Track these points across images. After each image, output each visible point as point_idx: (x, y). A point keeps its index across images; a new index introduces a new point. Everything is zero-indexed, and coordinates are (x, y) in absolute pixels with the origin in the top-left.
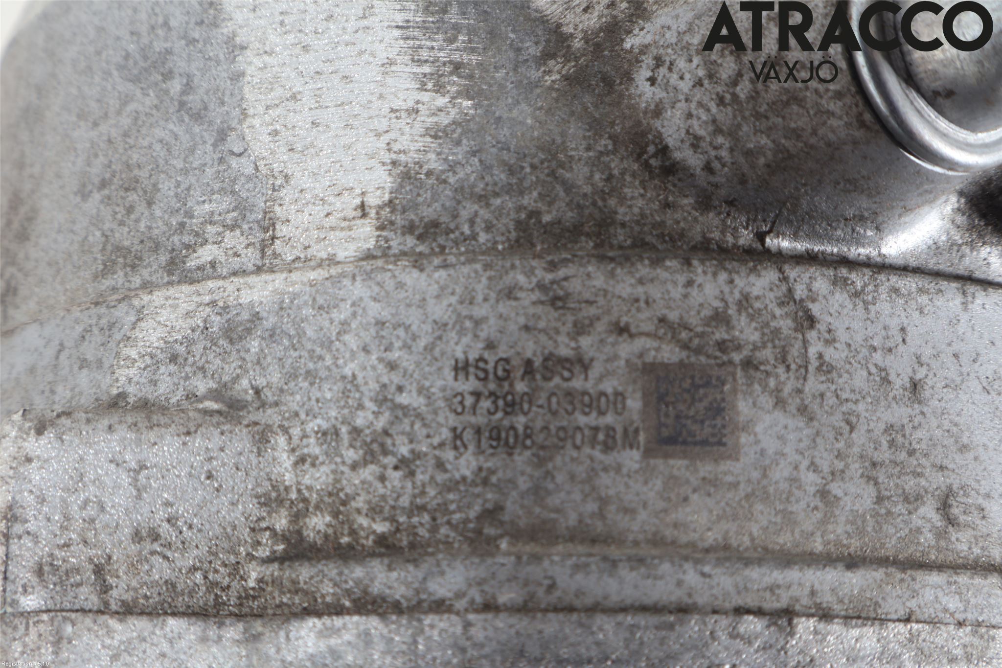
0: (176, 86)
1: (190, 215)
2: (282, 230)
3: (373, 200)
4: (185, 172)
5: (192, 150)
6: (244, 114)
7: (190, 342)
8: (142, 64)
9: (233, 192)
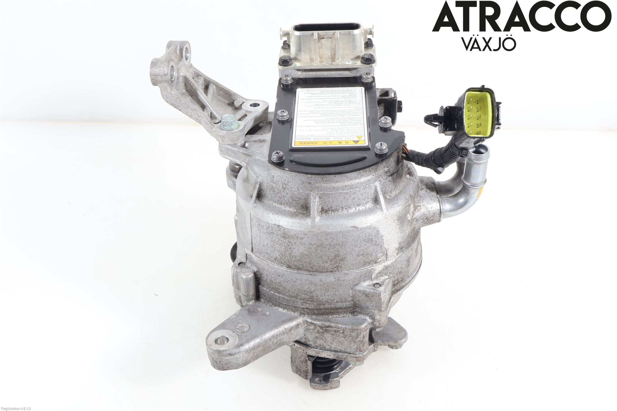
0: (374, 242)
1: (377, 256)
2: (388, 254)
3: (397, 248)
4: (376, 252)
5: (377, 249)
6: (384, 244)
7: (381, 271)
8: (368, 240)
9: (383, 252)
